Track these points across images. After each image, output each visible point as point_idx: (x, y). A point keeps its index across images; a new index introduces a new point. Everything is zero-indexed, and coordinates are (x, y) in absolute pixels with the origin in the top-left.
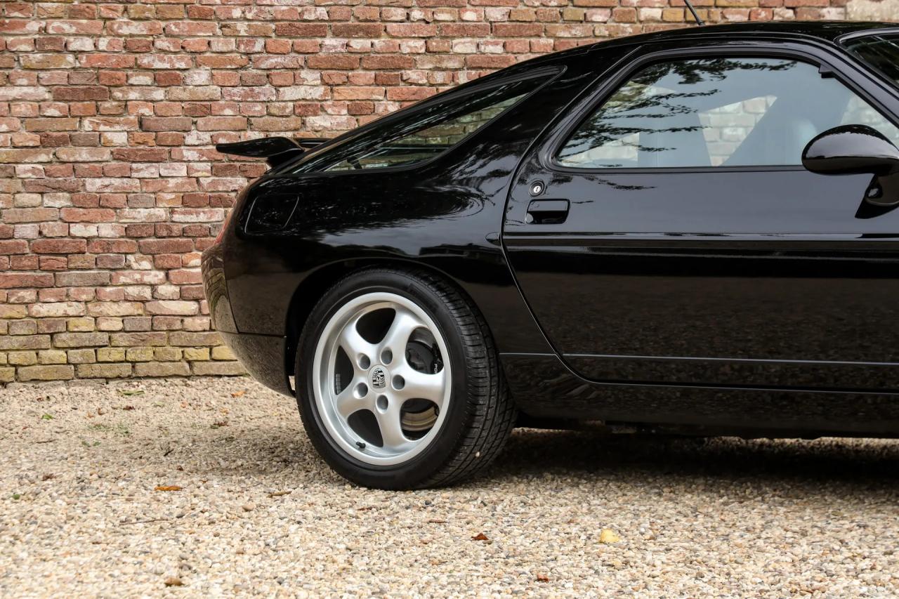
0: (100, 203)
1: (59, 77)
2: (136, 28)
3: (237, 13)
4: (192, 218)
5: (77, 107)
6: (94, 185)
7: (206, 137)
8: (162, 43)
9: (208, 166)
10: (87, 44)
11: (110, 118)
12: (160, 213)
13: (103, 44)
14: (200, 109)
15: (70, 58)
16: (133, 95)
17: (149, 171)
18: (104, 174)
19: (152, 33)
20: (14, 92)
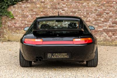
0: (100, 27)
1: (97, 13)
2: (104, 8)
3: (115, 6)
4: (110, 29)
5: (98, 16)
6: (100, 25)
7: (112, 20)
8: (107, 10)
9: (112, 23)
10: (99, 10)
11: (102, 18)
12: (107, 28)
13: (101, 10)
14: (111, 17)
15: (98, 11)
16: (104, 15)
17: (105, 23)
18: (101, 23)
19: (106, 8)
20: (92, 15)
